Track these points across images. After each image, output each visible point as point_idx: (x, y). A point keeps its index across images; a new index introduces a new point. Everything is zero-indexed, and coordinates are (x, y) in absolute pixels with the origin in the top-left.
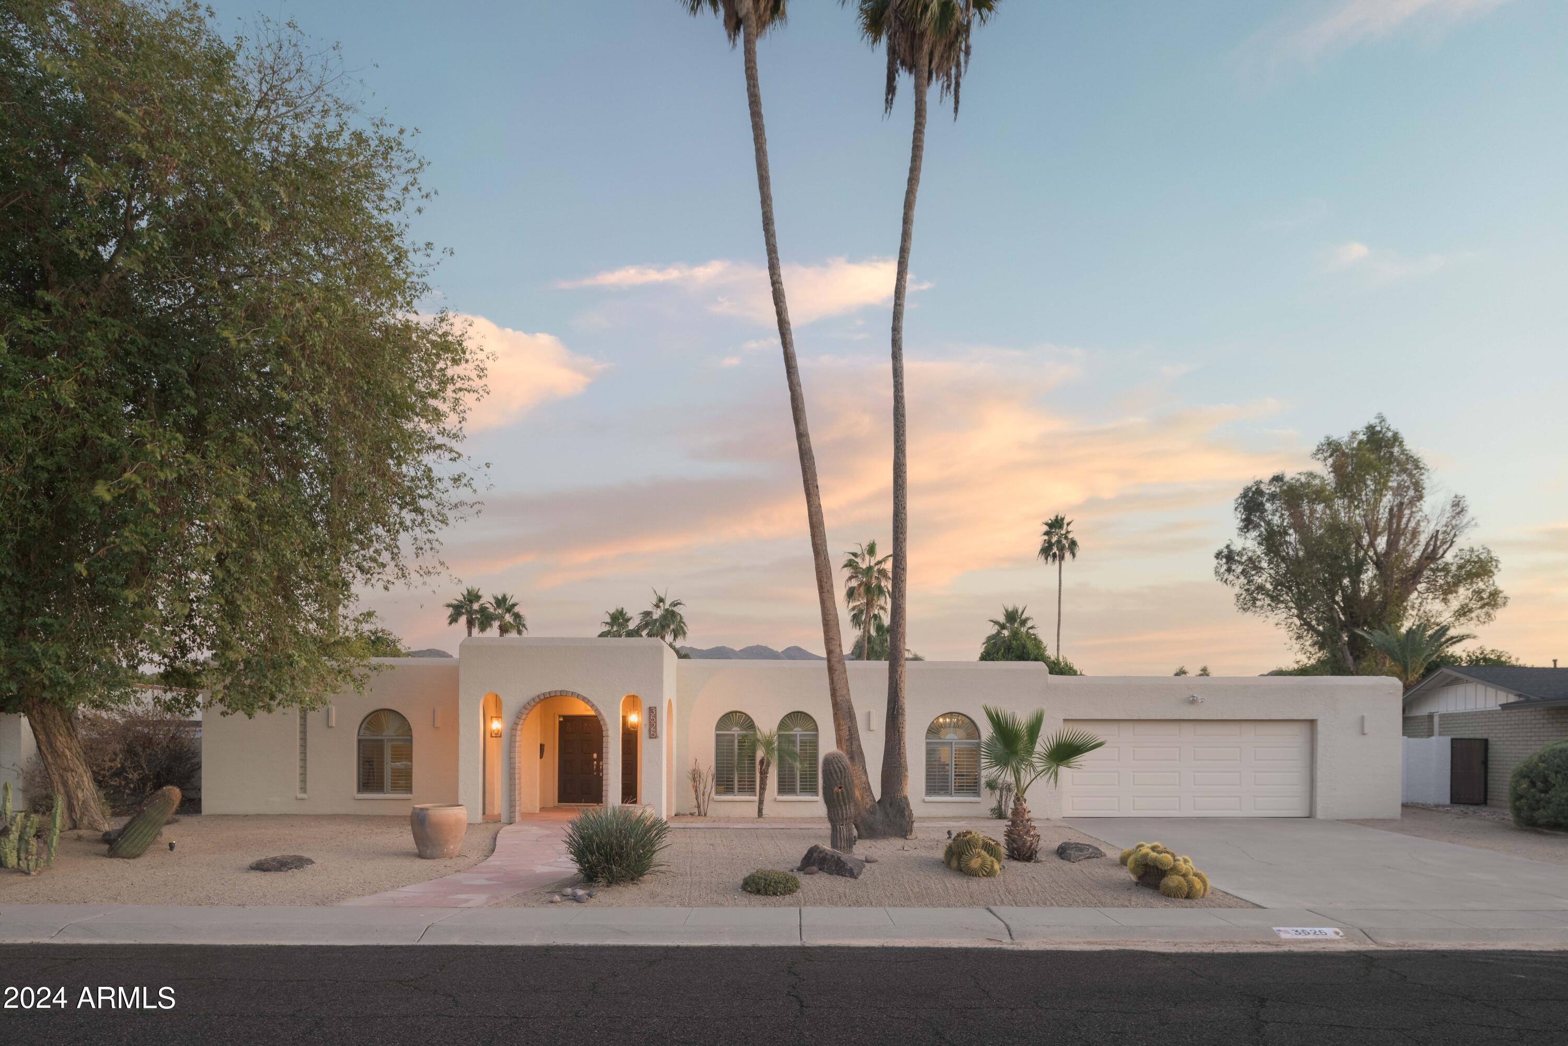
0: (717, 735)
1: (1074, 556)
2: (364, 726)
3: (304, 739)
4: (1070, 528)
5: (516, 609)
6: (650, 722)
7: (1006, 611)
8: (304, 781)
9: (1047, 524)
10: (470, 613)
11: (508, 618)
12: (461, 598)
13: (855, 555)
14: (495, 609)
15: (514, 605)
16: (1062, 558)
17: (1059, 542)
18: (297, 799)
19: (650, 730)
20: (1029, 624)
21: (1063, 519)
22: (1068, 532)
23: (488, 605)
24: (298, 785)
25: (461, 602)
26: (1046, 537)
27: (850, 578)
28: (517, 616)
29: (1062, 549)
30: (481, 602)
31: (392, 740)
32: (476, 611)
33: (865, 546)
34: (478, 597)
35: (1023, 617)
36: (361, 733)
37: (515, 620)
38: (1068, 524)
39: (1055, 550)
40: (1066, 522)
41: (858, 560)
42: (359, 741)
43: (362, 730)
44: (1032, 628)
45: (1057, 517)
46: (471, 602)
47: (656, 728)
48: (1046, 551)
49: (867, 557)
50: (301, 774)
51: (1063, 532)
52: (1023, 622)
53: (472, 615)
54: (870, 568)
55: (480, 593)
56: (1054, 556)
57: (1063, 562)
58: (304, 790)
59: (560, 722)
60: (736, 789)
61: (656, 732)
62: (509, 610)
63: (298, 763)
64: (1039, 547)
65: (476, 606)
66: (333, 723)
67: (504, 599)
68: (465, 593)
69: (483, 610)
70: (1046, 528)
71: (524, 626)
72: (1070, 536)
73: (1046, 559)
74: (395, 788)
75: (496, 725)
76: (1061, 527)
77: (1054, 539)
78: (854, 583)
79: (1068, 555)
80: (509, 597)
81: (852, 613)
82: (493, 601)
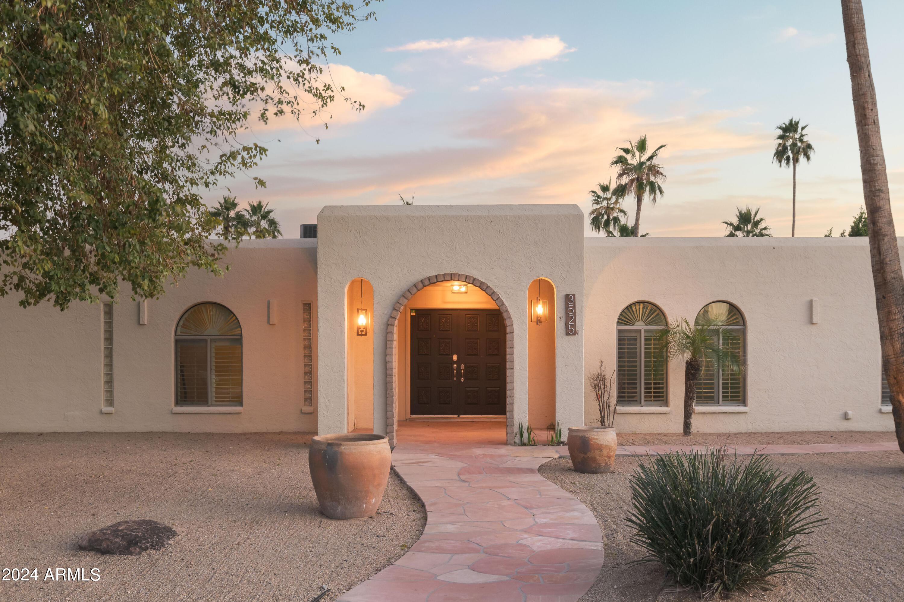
0: (619, 331)
1: (808, 158)
2: (181, 323)
3: (109, 340)
4: (804, 132)
5: (272, 216)
6: (567, 314)
7: (740, 213)
8: (110, 391)
9: (780, 128)
10: (227, 219)
11: (264, 224)
12: (218, 206)
13: (627, 151)
14: (251, 216)
15: (269, 212)
16: (796, 160)
17: (794, 145)
18: (101, 412)
19: (567, 325)
20: (762, 225)
21: (797, 123)
22: (802, 136)
23: (244, 213)
24: (102, 396)
25: (218, 209)
26: (781, 141)
27: (621, 175)
28: (272, 223)
29: (796, 153)
30: (237, 209)
31: (215, 341)
32: (232, 218)
33: (635, 143)
34: (234, 205)
35: (758, 218)
36: (179, 332)
37: (270, 226)
38: (803, 128)
39: (790, 153)
40: (800, 126)
41: (628, 157)
42: (177, 342)
43: (179, 328)
44: (765, 229)
45: (791, 121)
46: (228, 209)
47: (574, 321)
48: (780, 154)
49: (637, 154)
50: (106, 383)
51: (797, 136)
52: (756, 224)
53: (228, 222)
54: (641, 164)
55: (236, 201)
56: (788, 159)
57: (797, 165)
58: (110, 402)
59: (412, 316)
60: (643, 399)
61: (574, 326)
62: (264, 217)
63: (102, 370)
64: (774, 151)
65: (232, 214)
66: (145, 319)
67: (260, 206)
68: (222, 201)
69: (239, 217)
70: (780, 132)
71: (279, 231)
72: (805, 139)
73: (780, 162)
74: (221, 400)
75: (362, 320)
76: (795, 131)
77: (789, 142)
78: (625, 180)
79: (802, 158)
80: (264, 204)
81: (593, 216)
82: (249, 208)
